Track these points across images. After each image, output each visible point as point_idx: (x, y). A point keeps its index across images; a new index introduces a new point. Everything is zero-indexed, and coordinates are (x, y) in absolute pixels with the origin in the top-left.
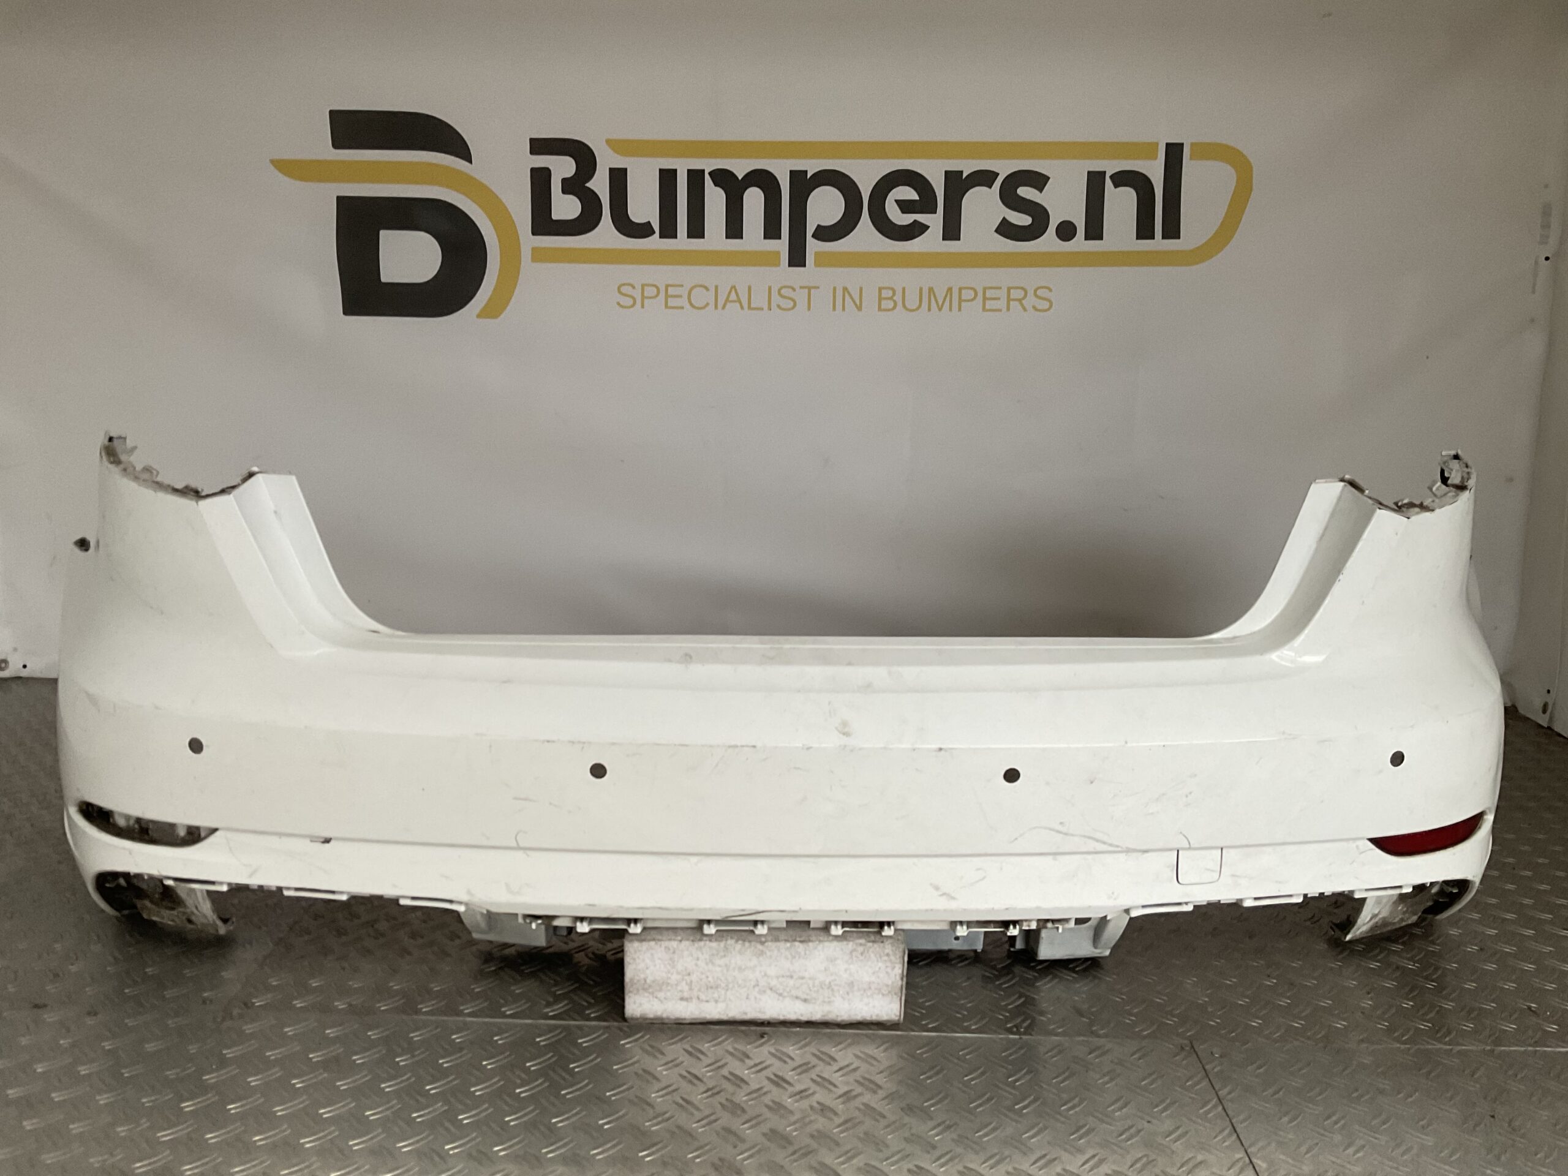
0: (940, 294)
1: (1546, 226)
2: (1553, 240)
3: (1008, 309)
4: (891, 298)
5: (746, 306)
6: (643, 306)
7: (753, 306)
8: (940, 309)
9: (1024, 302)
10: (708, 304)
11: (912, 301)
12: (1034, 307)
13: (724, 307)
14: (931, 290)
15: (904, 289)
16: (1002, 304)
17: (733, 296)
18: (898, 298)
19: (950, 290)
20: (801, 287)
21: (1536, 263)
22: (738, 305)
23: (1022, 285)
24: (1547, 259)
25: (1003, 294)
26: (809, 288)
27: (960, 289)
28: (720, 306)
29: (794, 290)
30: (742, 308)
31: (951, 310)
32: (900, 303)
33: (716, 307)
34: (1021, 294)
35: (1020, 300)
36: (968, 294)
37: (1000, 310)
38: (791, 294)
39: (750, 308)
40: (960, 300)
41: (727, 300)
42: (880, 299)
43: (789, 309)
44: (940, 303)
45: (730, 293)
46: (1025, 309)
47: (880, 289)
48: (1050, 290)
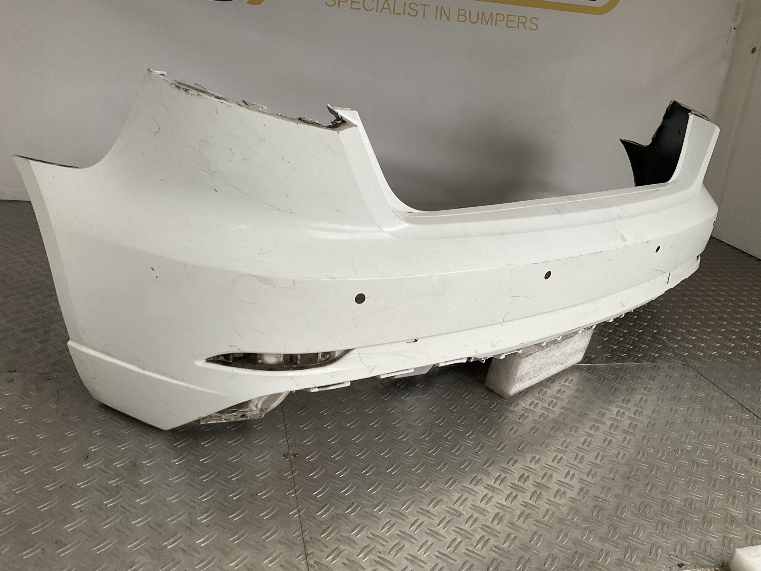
0: (487, 16)
1: (737, 13)
2: (739, 21)
3: (518, 28)
4: (464, 15)
5: (392, 12)
6: (339, 6)
7: (396, 12)
8: (487, 24)
9: (525, 24)
10: (373, 8)
11: (474, 19)
12: (530, 28)
13: (381, 12)
14: (483, 13)
15: (470, 11)
16: (515, 24)
17: (386, 6)
18: (467, 15)
19: (492, 14)
20: (421, 4)
21: (730, 30)
22: (388, 10)
23: (525, 16)
24: (735, 28)
25: (516, 19)
26: (425, 5)
27: (497, 14)
28: (379, 11)
29: (417, 5)
30: (391, 13)
31: (492, 25)
32: (468, 18)
33: (377, 11)
34: (524, 20)
35: (523, 23)
36: (500, 17)
37: (514, 27)
38: (416, 8)
39: (394, 13)
40: (496, 20)
41: (383, 8)
42: (459, 15)
43: (413, 16)
44: (487, 21)
45: (385, 3)
46: (525, 29)
47: (459, 10)
48: (538, 20)
